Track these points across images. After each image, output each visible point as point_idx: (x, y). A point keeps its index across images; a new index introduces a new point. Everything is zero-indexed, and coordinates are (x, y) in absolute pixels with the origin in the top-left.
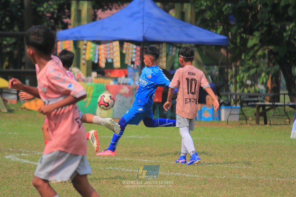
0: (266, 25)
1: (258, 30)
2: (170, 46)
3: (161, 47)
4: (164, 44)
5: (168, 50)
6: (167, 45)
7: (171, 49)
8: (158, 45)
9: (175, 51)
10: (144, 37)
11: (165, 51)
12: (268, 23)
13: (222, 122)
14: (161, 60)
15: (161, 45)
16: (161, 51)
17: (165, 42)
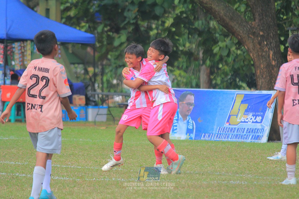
1: (124, 28)
3: (25, 44)
4: (29, 42)
5: (32, 48)
6: (31, 42)
8: (22, 42)
10: (7, 34)
11: (29, 49)
13: (90, 122)
14: (25, 58)
15: (25, 42)
16: (25, 49)
17: (29, 40)
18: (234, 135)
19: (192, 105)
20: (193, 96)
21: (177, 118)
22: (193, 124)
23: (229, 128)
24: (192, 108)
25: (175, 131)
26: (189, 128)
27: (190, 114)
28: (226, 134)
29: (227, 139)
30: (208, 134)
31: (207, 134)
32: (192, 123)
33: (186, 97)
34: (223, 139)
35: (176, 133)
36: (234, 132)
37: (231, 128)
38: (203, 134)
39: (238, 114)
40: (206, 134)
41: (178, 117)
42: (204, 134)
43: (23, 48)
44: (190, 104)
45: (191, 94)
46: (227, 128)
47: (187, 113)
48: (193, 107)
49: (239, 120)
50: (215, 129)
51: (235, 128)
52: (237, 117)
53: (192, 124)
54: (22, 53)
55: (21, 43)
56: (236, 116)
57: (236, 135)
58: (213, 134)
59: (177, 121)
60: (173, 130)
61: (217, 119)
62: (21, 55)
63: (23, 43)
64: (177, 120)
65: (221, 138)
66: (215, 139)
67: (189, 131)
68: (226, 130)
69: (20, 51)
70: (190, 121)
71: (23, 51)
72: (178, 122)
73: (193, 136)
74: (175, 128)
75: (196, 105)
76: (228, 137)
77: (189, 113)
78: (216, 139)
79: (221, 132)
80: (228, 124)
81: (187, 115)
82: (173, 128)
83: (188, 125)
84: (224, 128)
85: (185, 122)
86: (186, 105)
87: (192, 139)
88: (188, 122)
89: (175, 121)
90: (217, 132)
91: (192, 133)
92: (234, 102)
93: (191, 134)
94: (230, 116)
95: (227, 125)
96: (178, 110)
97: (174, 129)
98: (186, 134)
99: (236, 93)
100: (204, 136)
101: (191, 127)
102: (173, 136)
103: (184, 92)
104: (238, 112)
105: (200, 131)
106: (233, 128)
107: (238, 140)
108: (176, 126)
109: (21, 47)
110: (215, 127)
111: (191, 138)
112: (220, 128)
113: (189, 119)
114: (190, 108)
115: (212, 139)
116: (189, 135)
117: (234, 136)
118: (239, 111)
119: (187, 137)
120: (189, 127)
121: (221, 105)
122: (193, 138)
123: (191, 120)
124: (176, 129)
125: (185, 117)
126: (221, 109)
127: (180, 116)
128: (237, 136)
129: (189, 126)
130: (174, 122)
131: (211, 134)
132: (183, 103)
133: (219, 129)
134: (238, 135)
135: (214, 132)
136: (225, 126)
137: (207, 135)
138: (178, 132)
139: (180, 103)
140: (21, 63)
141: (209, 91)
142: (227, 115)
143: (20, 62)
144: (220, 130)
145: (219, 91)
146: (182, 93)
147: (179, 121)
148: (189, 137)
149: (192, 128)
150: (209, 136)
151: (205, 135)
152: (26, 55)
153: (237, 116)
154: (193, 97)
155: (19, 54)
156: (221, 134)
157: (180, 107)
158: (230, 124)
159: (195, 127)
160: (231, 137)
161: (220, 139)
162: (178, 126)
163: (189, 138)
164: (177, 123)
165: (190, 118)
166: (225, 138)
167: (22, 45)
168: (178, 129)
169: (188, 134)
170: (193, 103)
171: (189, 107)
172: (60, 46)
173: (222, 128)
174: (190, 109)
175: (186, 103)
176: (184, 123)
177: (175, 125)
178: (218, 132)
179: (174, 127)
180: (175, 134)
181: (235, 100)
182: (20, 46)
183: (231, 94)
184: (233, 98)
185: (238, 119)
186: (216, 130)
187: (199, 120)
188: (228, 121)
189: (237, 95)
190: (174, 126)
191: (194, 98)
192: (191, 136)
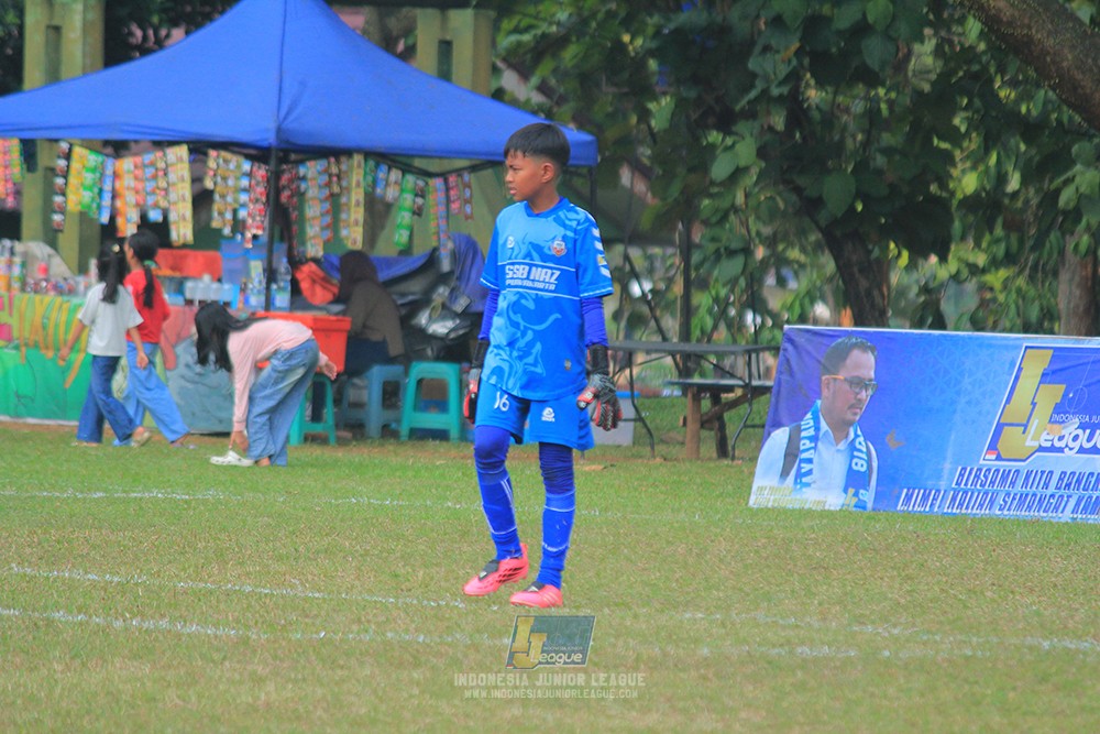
0: (780, 99)
2: (377, 165)
3: (344, 167)
4: (357, 158)
5: (370, 179)
6: (366, 160)
7: (381, 175)
8: (332, 160)
9: (396, 183)
10: (279, 130)
11: (358, 185)
12: (785, 90)
14: (343, 216)
15: (343, 159)
16: (344, 184)
17: (359, 150)
18: (1016, 494)
19: (866, 387)
20: (873, 353)
21: (811, 432)
22: (869, 453)
23: (998, 471)
24: (865, 395)
25: (804, 480)
26: (855, 468)
27: (858, 418)
28: (986, 493)
29: (987, 512)
30: (922, 491)
31: (916, 491)
32: (864, 450)
33: (845, 359)
34: (974, 511)
35: (808, 485)
36: (1013, 483)
37: (1004, 471)
38: (905, 490)
39: (1028, 421)
40: (914, 489)
41: (817, 429)
42: (908, 490)
43: (335, 179)
44: (859, 383)
45: (864, 348)
46: (989, 470)
47: (849, 416)
48: (870, 392)
49: (1031, 443)
50: (946, 473)
51: (1017, 471)
52: (1024, 432)
53: (866, 456)
54: (333, 197)
55: (329, 163)
56: (1023, 428)
57: (1022, 495)
58: (938, 491)
59: (813, 445)
60: (799, 475)
61: (953, 437)
62: (327, 205)
63: (338, 162)
64: (814, 439)
65: (967, 508)
66: (945, 511)
67: (855, 480)
68: (986, 478)
69: (327, 192)
70: (860, 443)
71: (336, 189)
72: (815, 448)
73: (868, 496)
74: (806, 467)
75: (881, 388)
76: (992, 502)
77: (855, 414)
78: (950, 511)
79: (966, 484)
80: (994, 457)
81: (850, 424)
82: (799, 468)
83: (853, 457)
84: (980, 470)
85: (843, 446)
86: (846, 386)
87: (864, 508)
88: (852, 447)
89: (807, 442)
90: (953, 486)
91: (866, 486)
92: (1017, 378)
93: (862, 491)
94: (1000, 428)
95: (988, 460)
96: (819, 402)
97: (803, 471)
98: (845, 491)
99: (1025, 344)
100: (909, 498)
101: (861, 466)
102: (798, 497)
103: (840, 340)
104: (1031, 415)
105: (892, 479)
106: (1010, 471)
107: (1027, 513)
108: (810, 461)
109: (330, 176)
110: (947, 466)
111: (861, 506)
112: (964, 469)
113: (857, 436)
114: (859, 396)
115: (936, 509)
116: (856, 494)
117: (1014, 499)
118: (1033, 410)
119: (847, 502)
120: (856, 464)
121: (969, 387)
122: (870, 505)
123: (861, 439)
124: (810, 472)
125: (840, 428)
126: (969, 402)
127: (824, 426)
128: (1023, 497)
129: (855, 460)
130: (802, 448)
131: (933, 492)
132: (835, 379)
133: (961, 475)
134: (1027, 495)
135: (943, 485)
136: (982, 462)
137: (918, 494)
138: (814, 482)
139: (824, 378)
140: (328, 234)
141: (930, 334)
142: (991, 423)
143: (323, 229)
144: (963, 476)
145: (963, 338)
146: (833, 344)
147: (819, 444)
148: (855, 500)
149: (864, 469)
150: (925, 498)
151: (912, 495)
152: (346, 204)
153: (1026, 426)
154: (869, 359)
155: (322, 201)
156: (966, 492)
157: (825, 393)
158: (999, 458)
159: (875, 464)
160: (1002, 502)
161: (964, 511)
162: (814, 461)
163: (855, 506)
164: (812, 451)
165: (859, 432)
166: (981, 505)
167: (334, 170)
168: (814, 472)
169: (851, 491)
170: (871, 380)
171: (858, 394)
172: (469, 173)
173: (971, 470)
174: (860, 400)
175: (846, 380)
176: (838, 451)
177: (804, 456)
178: (958, 484)
179: (803, 465)
180: (804, 490)
181: (1020, 369)
182: (326, 171)
183: (1007, 347)
184: (1013, 364)
185: (1030, 437)
186: (948, 478)
187: (892, 441)
188: (993, 447)
189: (1028, 350)
190: (801, 461)
191: (876, 361)
192: (861, 497)
